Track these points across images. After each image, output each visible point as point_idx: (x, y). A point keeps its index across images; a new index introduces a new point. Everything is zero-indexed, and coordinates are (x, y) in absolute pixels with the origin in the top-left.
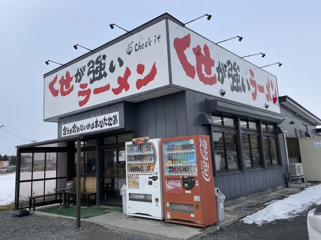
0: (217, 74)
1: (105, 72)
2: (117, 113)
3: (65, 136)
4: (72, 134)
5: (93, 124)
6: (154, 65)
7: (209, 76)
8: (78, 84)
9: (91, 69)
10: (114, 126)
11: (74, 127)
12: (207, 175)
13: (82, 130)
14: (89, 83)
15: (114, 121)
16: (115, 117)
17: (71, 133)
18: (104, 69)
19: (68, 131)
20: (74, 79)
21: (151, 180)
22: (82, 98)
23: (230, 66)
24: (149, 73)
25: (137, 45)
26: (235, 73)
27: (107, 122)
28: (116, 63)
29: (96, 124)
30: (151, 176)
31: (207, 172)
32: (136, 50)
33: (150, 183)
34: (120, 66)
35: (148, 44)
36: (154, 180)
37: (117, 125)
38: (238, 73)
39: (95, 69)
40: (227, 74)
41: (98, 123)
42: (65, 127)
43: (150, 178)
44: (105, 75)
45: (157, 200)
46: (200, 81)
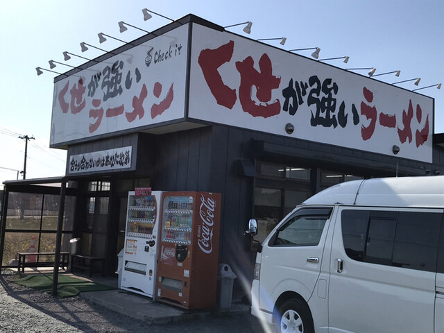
0: (282, 100)
1: (120, 86)
2: (130, 148)
3: (72, 172)
4: (81, 171)
5: (104, 160)
6: (172, 87)
7: (264, 104)
8: (91, 99)
9: (106, 80)
10: (125, 166)
11: (83, 160)
12: (207, 246)
13: (91, 166)
14: (102, 100)
15: (126, 160)
16: (127, 153)
17: (78, 169)
18: (119, 82)
19: (76, 165)
20: (87, 90)
21: (148, 245)
22: (93, 121)
23: (315, 86)
24: (165, 98)
25: (156, 53)
26: (327, 96)
27: (118, 159)
28: (133, 76)
29: (107, 161)
30: (148, 240)
31: (209, 242)
32: (155, 62)
33: (147, 249)
34: (137, 82)
35: (168, 55)
36: (151, 246)
37: (128, 166)
38: (334, 96)
39: (110, 79)
40: (305, 98)
41: (109, 159)
42: (73, 160)
43: (147, 243)
44: (120, 91)
45: (151, 271)
46: (245, 111)
